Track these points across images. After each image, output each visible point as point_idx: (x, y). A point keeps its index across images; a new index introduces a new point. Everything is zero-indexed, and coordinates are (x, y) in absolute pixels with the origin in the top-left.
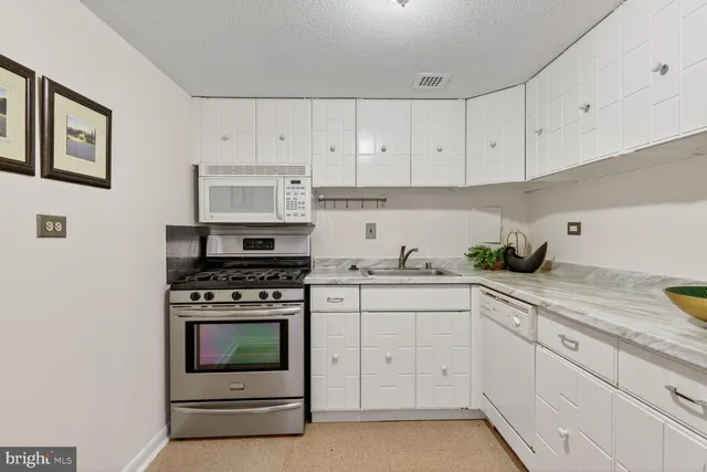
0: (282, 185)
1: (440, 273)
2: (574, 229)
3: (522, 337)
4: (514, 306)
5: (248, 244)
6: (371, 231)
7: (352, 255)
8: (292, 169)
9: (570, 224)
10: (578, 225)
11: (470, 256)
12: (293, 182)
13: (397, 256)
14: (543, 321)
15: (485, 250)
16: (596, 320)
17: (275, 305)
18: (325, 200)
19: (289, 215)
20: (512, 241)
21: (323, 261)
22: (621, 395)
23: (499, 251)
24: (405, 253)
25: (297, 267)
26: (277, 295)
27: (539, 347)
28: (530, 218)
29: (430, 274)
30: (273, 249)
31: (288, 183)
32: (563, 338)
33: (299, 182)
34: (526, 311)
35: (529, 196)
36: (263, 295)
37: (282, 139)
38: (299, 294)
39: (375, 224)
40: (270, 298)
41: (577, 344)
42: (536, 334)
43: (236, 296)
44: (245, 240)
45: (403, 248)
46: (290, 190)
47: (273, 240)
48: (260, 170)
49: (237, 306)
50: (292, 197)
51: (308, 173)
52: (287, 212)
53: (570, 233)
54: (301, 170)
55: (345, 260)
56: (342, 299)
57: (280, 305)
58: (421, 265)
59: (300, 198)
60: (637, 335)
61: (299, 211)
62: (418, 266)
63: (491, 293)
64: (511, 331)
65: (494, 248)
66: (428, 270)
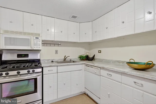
0: (33, 38)
1: (74, 62)
2: (100, 52)
3: (97, 75)
4: (95, 68)
5: (19, 56)
6: (57, 52)
7: (52, 58)
8: (36, 34)
9: (99, 51)
10: (101, 51)
11: (79, 57)
12: (36, 38)
13: (63, 58)
14: (102, 71)
15: (83, 56)
16: (117, 70)
17: (33, 74)
18: (44, 43)
19: (35, 47)
20: (87, 54)
21: (43, 60)
22: (123, 84)
23: (85, 56)
24: (66, 58)
25: (37, 62)
26: (33, 71)
27: (101, 76)
28: (90, 49)
29: (71, 62)
30: (28, 57)
31: (34, 38)
32: (108, 74)
33: (38, 38)
34: (98, 69)
35: (90, 45)
36: (29, 72)
37: (32, 25)
38: (40, 70)
39: (57, 50)
40: (31, 72)
41: (111, 75)
42: (100, 74)
43: (18, 73)
44: (18, 55)
45: (65, 56)
46: (35, 40)
47: (28, 55)
48: (25, 34)
49: (19, 76)
50: (36, 42)
51: (41, 36)
52: (34, 46)
53: (99, 52)
54: (39, 35)
55: (49, 60)
56: (52, 70)
57: (35, 74)
58: (69, 60)
59: (38, 43)
60: (128, 72)
61: (38, 46)
62: (68, 60)
63: (87, 66)
64: (94, 74)
65: (84, 56)
66: (71, 61)
